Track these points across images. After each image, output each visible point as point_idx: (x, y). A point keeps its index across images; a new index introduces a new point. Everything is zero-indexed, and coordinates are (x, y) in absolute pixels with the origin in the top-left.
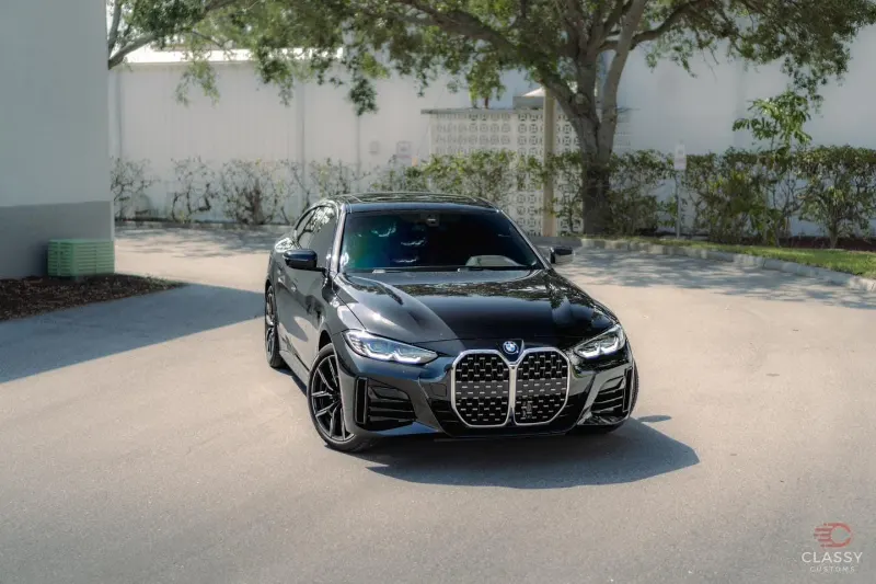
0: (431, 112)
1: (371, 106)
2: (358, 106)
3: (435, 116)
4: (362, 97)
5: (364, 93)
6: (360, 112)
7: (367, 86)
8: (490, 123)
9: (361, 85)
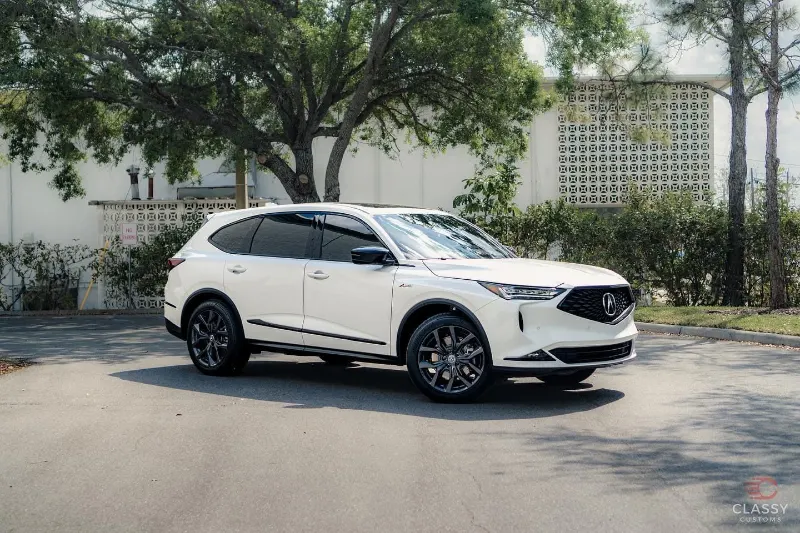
0: (98, 203)
1: (76, 191)
2: (63, 192)
3: (101, 207)
4: (66, 183)
5: (69, 179)
6: (66, 197)
7: (72, 172)
8: (157, 212)
9: (66, 171)
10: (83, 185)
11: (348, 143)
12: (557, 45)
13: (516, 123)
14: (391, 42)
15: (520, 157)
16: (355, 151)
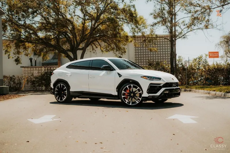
4: (17, 61)
6: (17, 64)
7: (19, 58)
8: (37, 69)
9: (18, 58)
10: (21, 62)
11: (85, 51)
12: (132, 28)
13: (124, 46)
14: (95, 29)
15: (124, 54)
16: (87, 53)
